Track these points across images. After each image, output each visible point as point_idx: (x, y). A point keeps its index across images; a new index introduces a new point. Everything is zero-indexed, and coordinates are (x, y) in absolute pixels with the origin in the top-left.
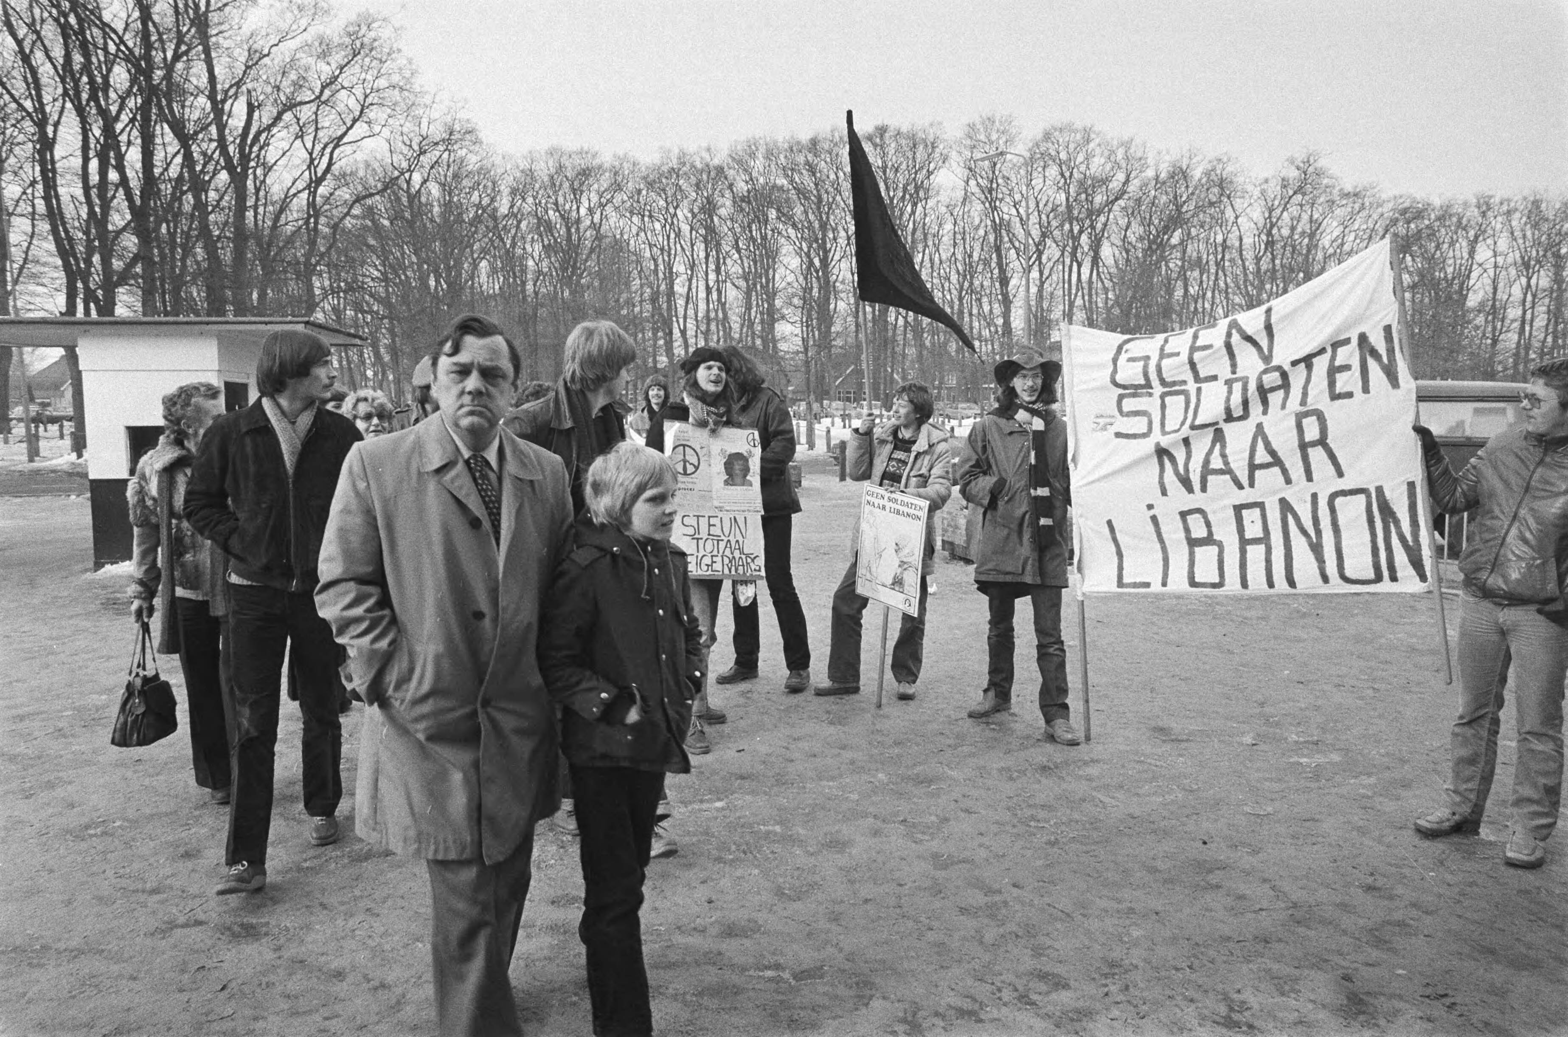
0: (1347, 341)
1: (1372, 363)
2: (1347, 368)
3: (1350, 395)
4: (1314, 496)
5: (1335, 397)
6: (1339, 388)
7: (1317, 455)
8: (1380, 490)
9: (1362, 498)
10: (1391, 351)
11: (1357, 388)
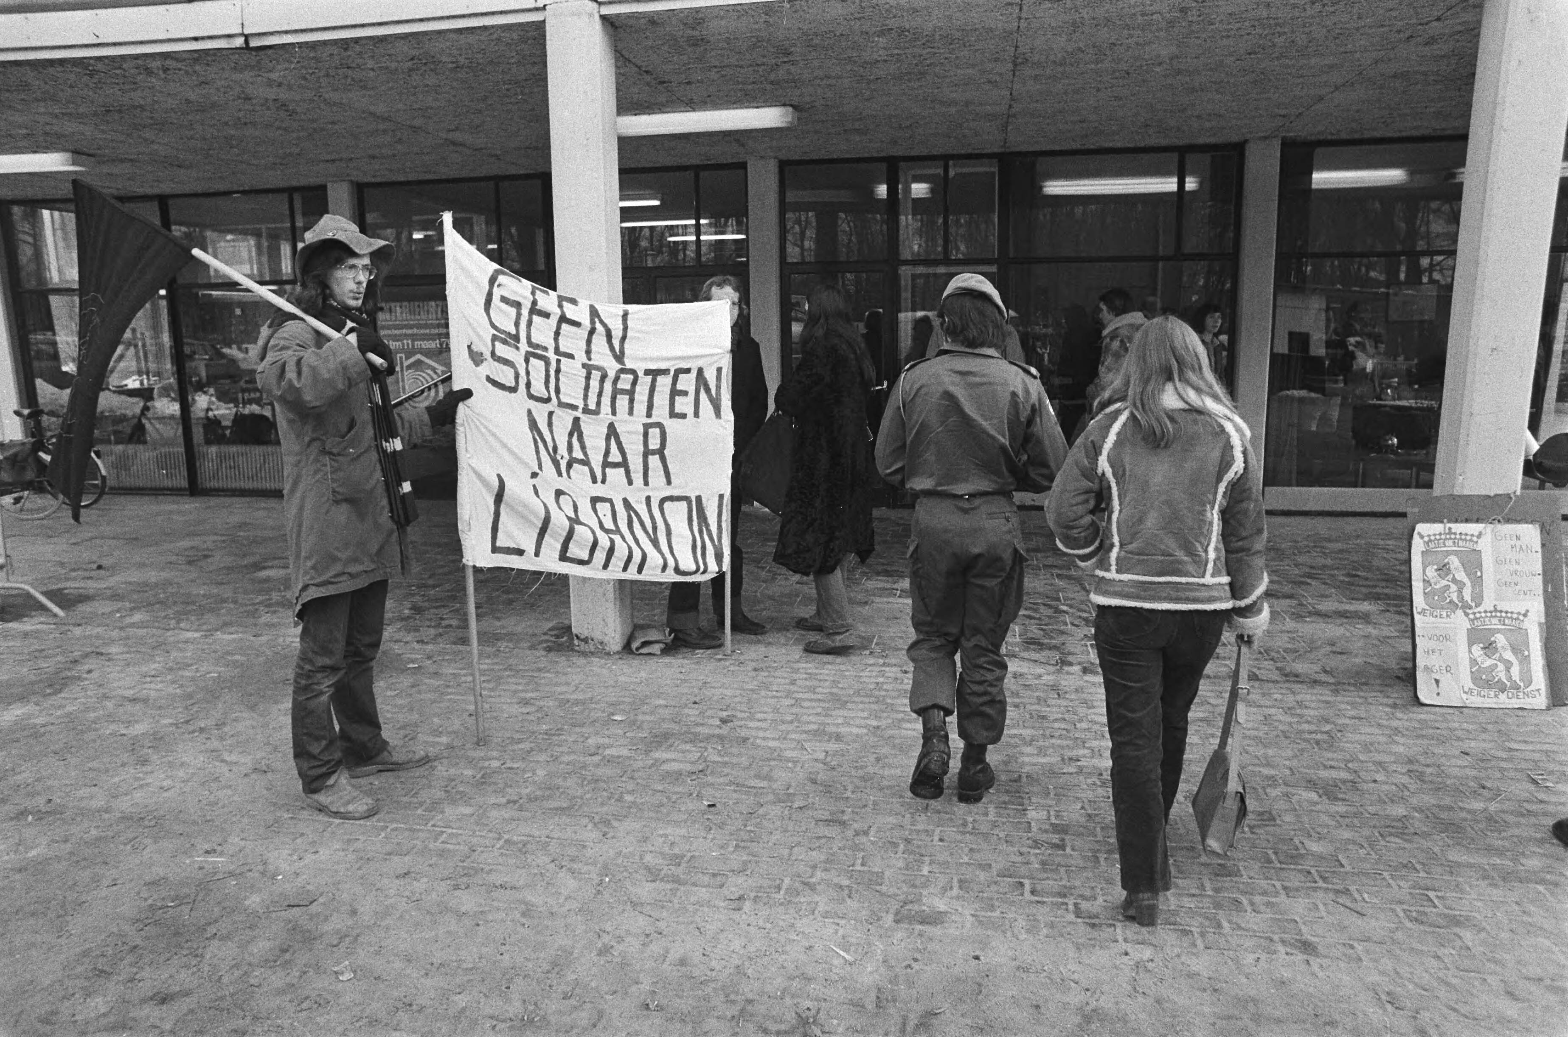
0: (688, 371)
1: (703, 396)
2: (685, 393)
3: (683, 416)
4: (648, 499)
5: (673, 414)
6: (678, 410)
7: (654, 461)
8: (699, 499)
9: (684, 504)
10: (718, 387)
11: (690, 411)
